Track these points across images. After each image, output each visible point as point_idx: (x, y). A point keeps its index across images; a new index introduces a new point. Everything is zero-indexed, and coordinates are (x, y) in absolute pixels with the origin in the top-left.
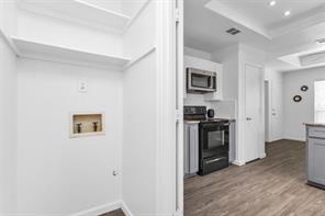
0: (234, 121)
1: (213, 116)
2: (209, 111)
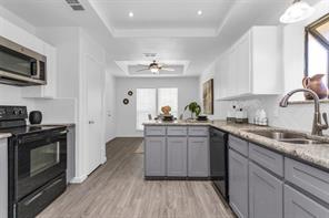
1: (39, 122)
2: (32, 113)
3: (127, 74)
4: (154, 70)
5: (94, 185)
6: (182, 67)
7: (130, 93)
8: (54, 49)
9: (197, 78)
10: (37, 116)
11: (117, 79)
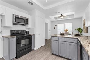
0: (34, 35)
1: (28, 34)
2: (27, 32)
3: (54, 20)
4: (62, 18)
5: (38, 52)
6: (73, 15)
7: (56, 26)
8: (31, 16)
9: (81, 18)
10: (28, 32)
11: (52, 22)
